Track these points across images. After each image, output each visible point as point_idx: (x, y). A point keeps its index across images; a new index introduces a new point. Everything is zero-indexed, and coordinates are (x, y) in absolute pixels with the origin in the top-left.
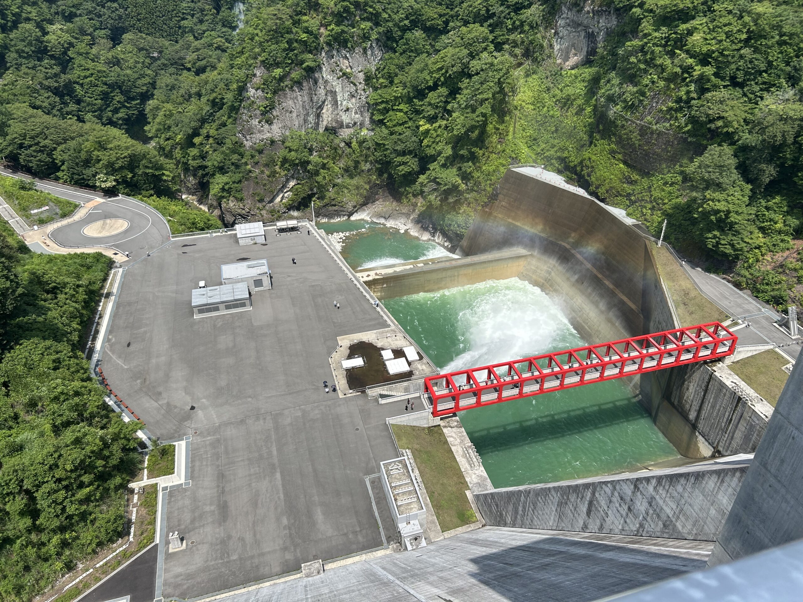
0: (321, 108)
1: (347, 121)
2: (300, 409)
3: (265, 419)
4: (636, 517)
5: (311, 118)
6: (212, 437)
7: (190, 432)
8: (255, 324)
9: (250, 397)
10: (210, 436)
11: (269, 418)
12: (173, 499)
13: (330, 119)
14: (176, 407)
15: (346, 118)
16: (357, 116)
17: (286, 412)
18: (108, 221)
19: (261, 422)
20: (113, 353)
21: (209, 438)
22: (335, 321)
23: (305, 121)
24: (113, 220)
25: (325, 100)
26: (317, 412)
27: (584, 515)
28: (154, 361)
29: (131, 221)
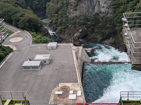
0: (95, 6)
1: (103, 11)
5: (90, 10)
8: (38, 75)
13: (97, 10)
15: (103, 10)
16: (107, 9)
18: (18, 38)
23: (88, 10)
25: (96, 4)
29: (23, 38)
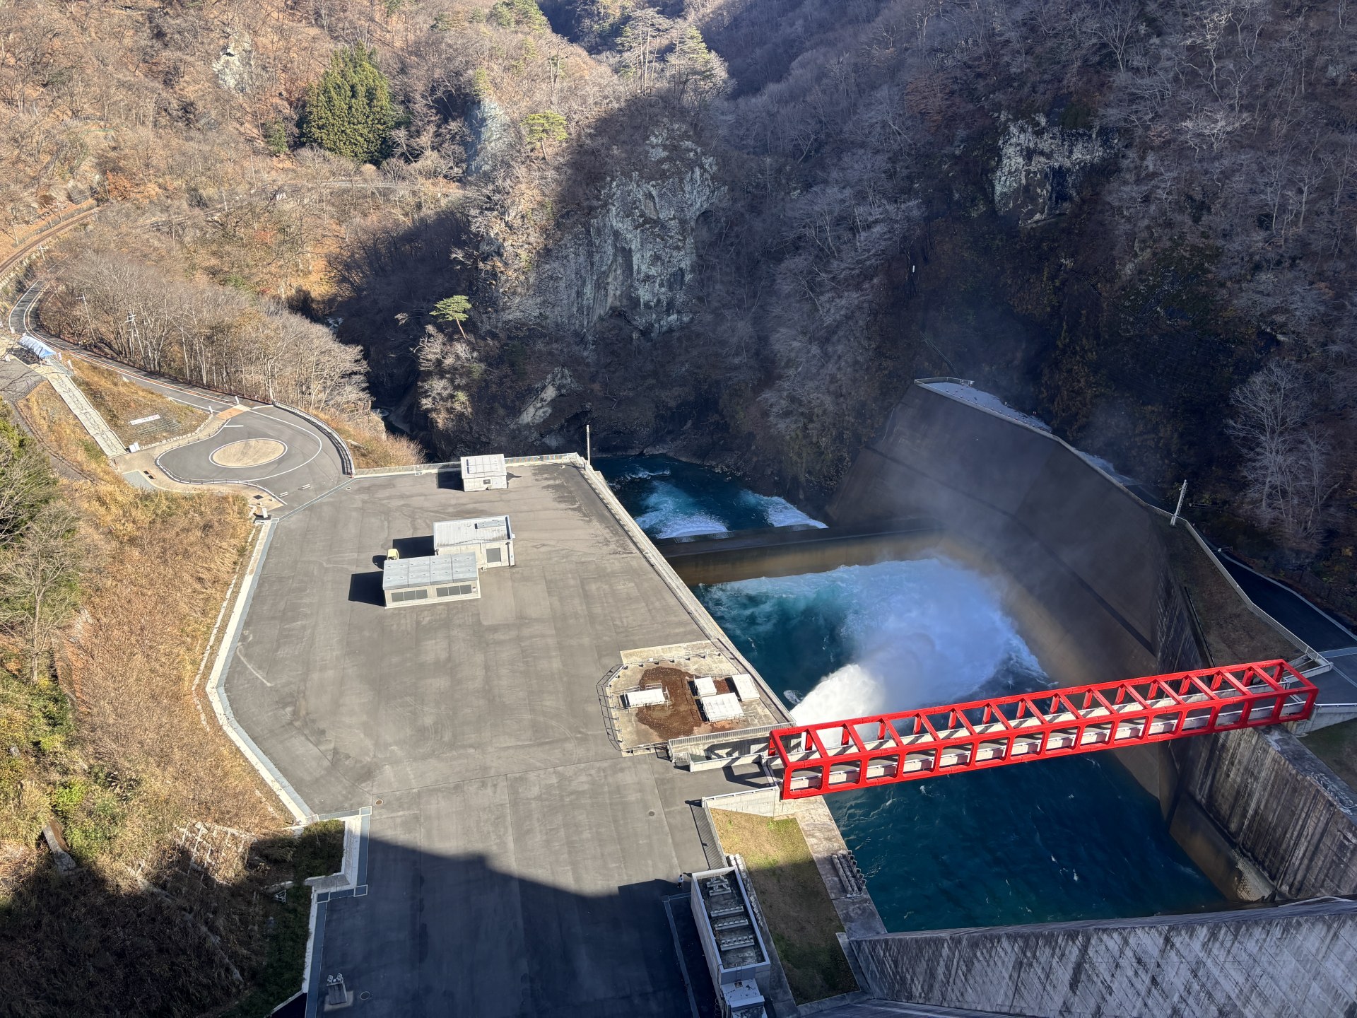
0: (605, 274)
1: (646, 298)
2: (555, 772)
3: (495, 786)
4: (1165, 996)
5: (588, 291)
6: (406, 813)
7: (372, 800)
8: (485, 623)
9: (471, 746)
10: (403, 810)
11: (502, 784)
12: (335, 917)
13: (618, 293)
14: (348, 757)
15: (645, 293)
16: (663, 290)
17: (532, 776)
18: (253, 442)
19: (489, 791)
20: (249, 661)
21: (401, 813)
22: (618, 623)
23: (579, 294)
24: (261, 441)
25: (612, 263)
26: (583, 778)
27: (1064, 988)
28: (315, 676)
29: (290, 442)
